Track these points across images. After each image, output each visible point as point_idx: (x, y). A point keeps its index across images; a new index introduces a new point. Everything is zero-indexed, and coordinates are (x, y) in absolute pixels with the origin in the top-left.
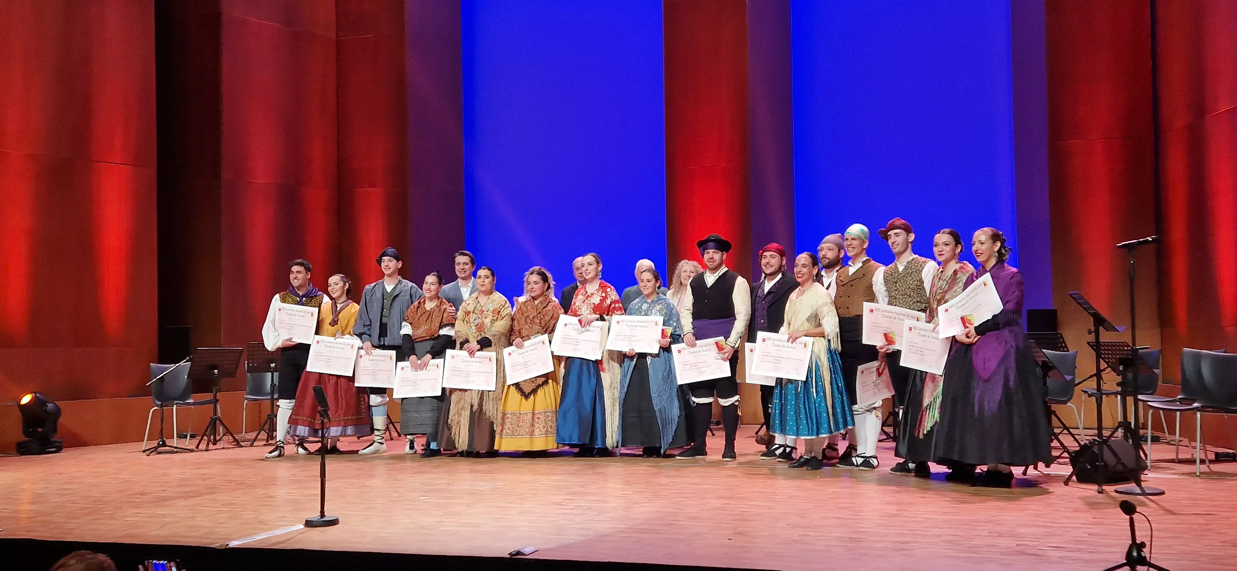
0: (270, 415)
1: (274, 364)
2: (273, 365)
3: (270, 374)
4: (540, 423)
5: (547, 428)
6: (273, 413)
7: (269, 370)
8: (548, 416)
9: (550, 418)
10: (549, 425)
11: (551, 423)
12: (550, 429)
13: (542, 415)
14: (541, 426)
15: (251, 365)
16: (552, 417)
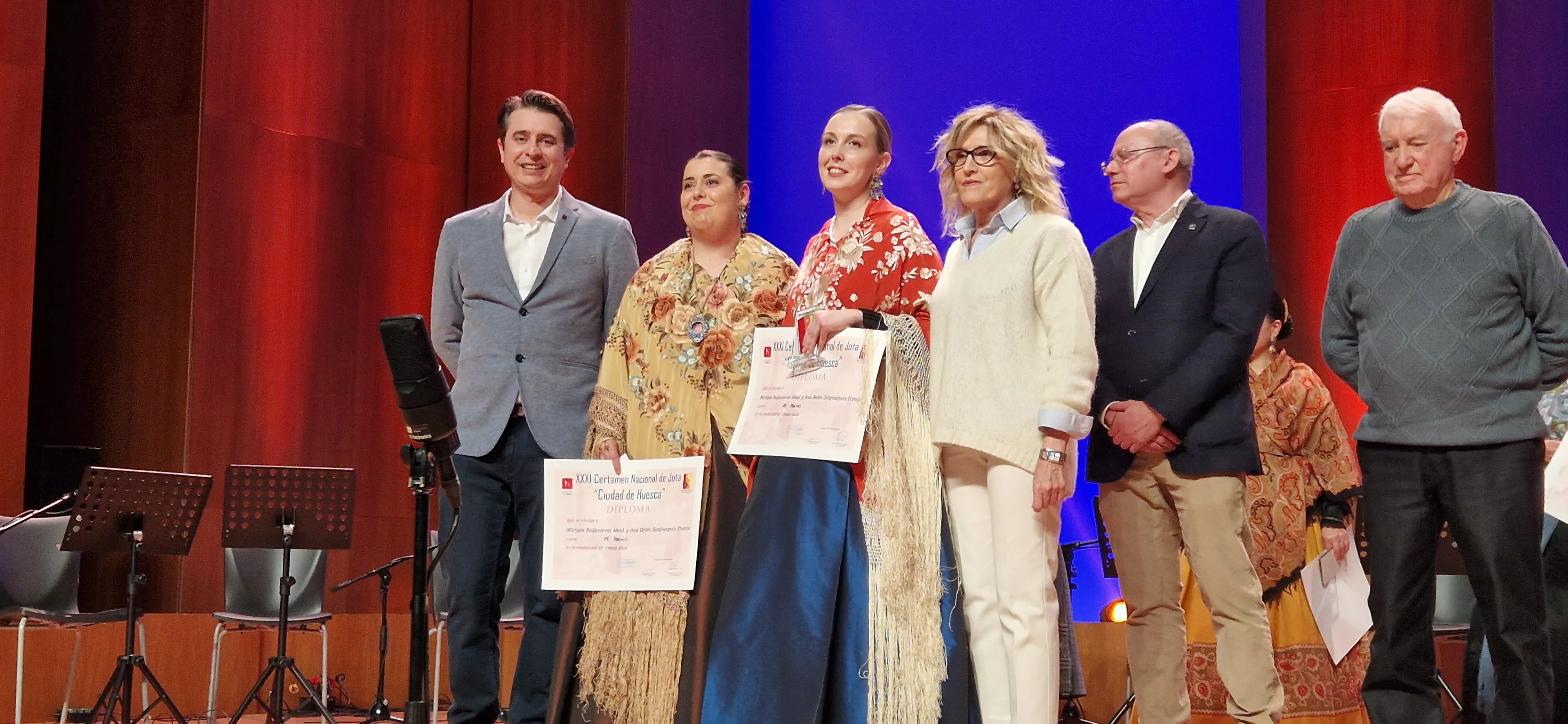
0: (276, 659)
1: (292, 526)
2: (289, 529)
3: (280, 552)
4: (1293, 680)
5: (1311, 692)
6: (284, 654)
7: (278, 541)
8: (1312, 662)
9: (1316, 668)
10: (1314, 687)
11: (1320, 680)
12: (1318, 697)
13: (1297, 658)
14: (1296, 687)
15: (232, 525)
16: (1321, 664)
